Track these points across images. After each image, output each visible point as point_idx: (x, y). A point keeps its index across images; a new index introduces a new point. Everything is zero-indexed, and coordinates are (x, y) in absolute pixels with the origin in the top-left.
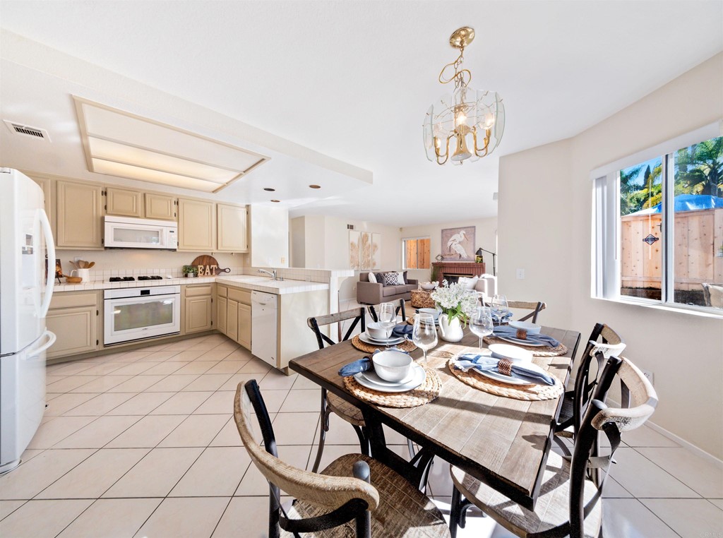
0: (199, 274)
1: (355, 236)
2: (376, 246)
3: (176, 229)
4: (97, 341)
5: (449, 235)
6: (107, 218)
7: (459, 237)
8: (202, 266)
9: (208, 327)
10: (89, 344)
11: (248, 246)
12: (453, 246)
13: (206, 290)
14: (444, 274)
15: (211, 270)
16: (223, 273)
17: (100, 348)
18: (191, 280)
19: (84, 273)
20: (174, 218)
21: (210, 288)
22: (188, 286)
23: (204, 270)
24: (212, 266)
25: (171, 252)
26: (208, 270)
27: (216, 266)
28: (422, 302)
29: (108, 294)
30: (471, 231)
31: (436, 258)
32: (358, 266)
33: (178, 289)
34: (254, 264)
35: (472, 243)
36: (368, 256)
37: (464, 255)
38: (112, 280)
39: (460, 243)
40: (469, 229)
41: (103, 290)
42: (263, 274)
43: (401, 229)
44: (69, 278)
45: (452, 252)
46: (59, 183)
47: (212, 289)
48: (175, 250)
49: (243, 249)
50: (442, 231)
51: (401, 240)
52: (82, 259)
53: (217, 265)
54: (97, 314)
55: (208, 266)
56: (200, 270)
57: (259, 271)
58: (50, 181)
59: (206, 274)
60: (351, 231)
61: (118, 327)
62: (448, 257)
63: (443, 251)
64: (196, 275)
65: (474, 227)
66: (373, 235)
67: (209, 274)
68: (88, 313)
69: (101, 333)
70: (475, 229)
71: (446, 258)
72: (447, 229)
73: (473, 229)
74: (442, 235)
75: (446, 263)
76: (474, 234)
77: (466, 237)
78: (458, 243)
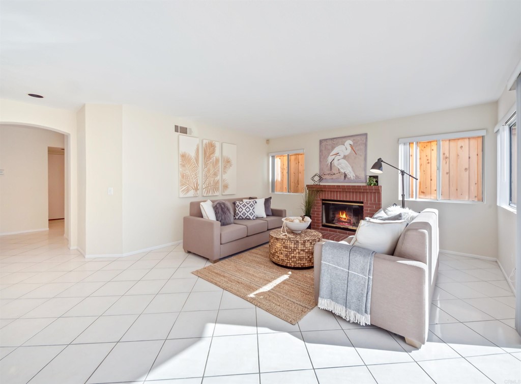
1: (189, 145)
2: (228, 162)
5: (329, 147)
7: (344, 149)
12: (335, 163)
14: (323, 200)
28: (287, 256)
30: (360, 140)
31: (313, 179)
32: (196, 189)
35: (362, 158)
36: (215, 174)
37: (351, 175)
39: (345, 157)
40: (359, 138)
43: (268, 141)
45: (334, 171)
50: (321, 142)
51: (268, 156)
60: (182, 137)
62: (328, 177)
63: (321, 169)
65: (366, 134)
66: (225, 145)
70: (366, 138)
71: (326, 179)
72: (327, 139)
73: (365, 137)
74: (320, 147)
75: (325, 186)
76: (366, 145)
77: (354, 148)
78: (343, 158)
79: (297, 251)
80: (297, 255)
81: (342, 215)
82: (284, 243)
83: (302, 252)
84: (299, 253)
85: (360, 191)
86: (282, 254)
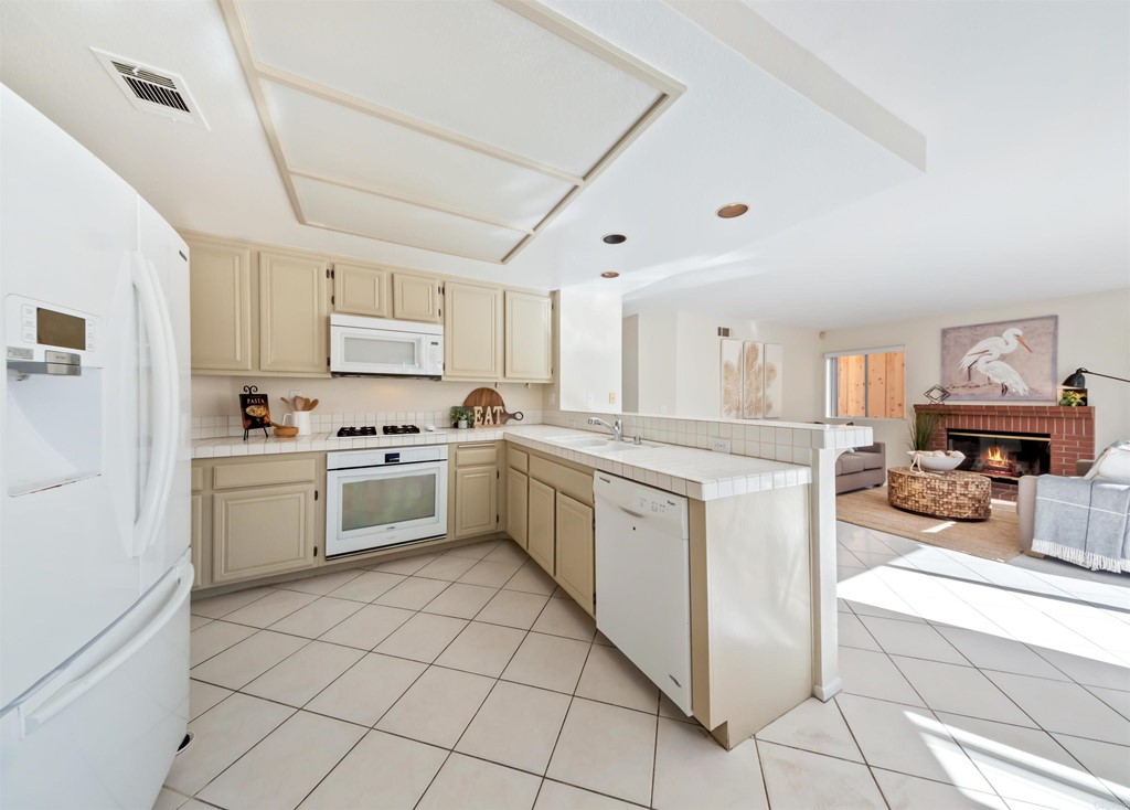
0: (476, 423)
1: (732, 349)
2: (772, 370)
3: (442, 337)
4: (316, 550)
5: (966, 341)
6: (335, 319)
7: (1001, 344)
8: (480, 408)
9: (492, 527)
10: (302, 555)
11: (555, 370)
12: (981, 367)
13: (489, 454)
14: (949, 430)
15: (494, 415)
16: (511, 421)
17: (320, 562)
18: (464, 435)
19: (302, 419)
20: (438, 319)
21: (494, 450)
22: (460, 446)
23: (483, 415)
24: (495, 408)
25: (433, 382)
26: (489, 417)
27: (501, 408)
28: (934, 501)
29: (333, 460)
31: (928, 394)
32: (738, 409)
33: (444, 452)
34: (565, 405)
35: (1048, 357)
36: (758, 389)
37: (1019, 388)
38: (342, 432)
39: (1003, 358)
40: (1037, 324)
41: (325, 454)
42: (597, 428)
43: (822, 334)
44: (279, 427)
45: (975, 381)
46: (263, 256)
47: (498, 452)
48: (438, 378)
49: (543, 376)
50: (945, 332)
51: (823, 356)
52: (300, 395)
53: (503, 405)
54: (316, 498)
55: (489, 408)
56: (477, 415)
57: (590, 422)
58: (248, 251)
59: (486, 423)
60: (726, 341)
61: (348, 525)
62: (961, 391)
63: (944, 377)
64: (471, 425)
65: (1055, 318)
66: (769, 347)
67: (491, 422)
68: (302, 496)
69: (322, 533)
70: (1056, 323)
71: (956, 394)
72: (959, 328)
73: (1052, 322)
74: (943, 341)
75: (960, 406)
76: (1055, 336)
77: (1026, 342)
78: (998, 359)
79: (954, 495)
80: (954, 501)
81: (993, 455)
82: (929, 483)
83: (962, 498)
84: (957, 498)
85: (1044, 415)
86: (924, 497)
